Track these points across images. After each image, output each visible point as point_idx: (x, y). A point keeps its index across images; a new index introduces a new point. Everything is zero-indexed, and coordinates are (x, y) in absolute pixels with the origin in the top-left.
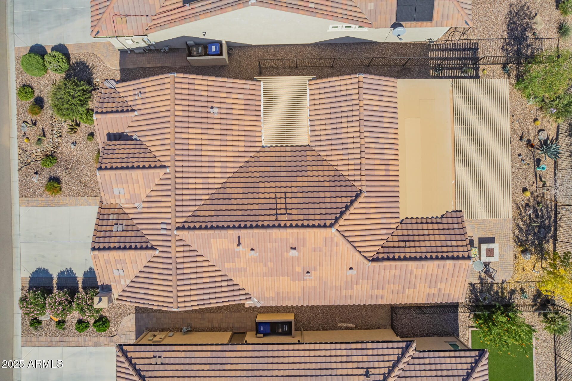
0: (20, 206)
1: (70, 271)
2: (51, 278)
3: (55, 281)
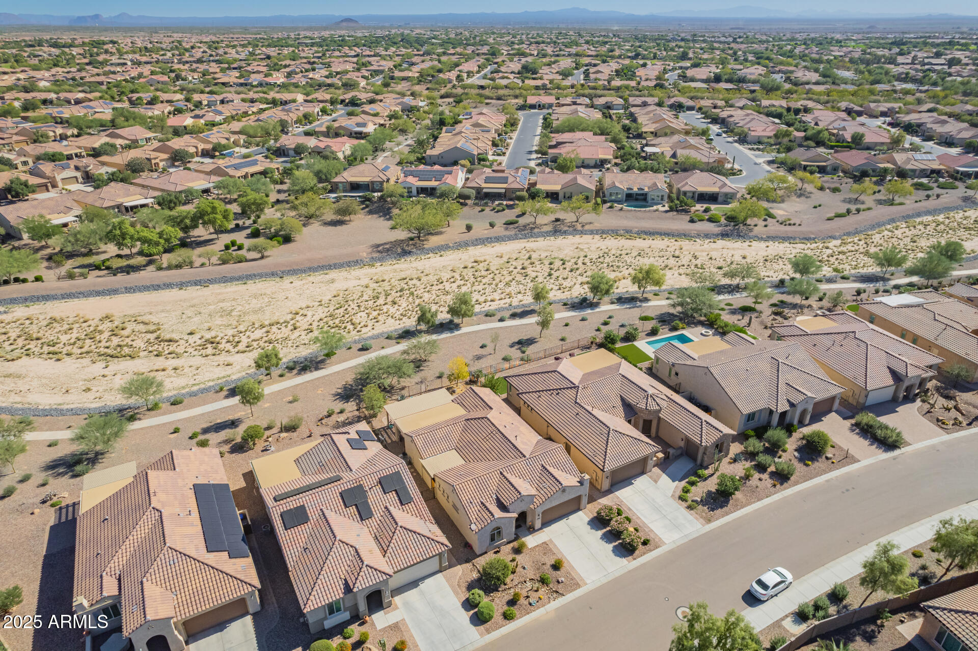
0: (586, 584)
1: (602, 538)
2: (615, 546)
3: (615, 544)
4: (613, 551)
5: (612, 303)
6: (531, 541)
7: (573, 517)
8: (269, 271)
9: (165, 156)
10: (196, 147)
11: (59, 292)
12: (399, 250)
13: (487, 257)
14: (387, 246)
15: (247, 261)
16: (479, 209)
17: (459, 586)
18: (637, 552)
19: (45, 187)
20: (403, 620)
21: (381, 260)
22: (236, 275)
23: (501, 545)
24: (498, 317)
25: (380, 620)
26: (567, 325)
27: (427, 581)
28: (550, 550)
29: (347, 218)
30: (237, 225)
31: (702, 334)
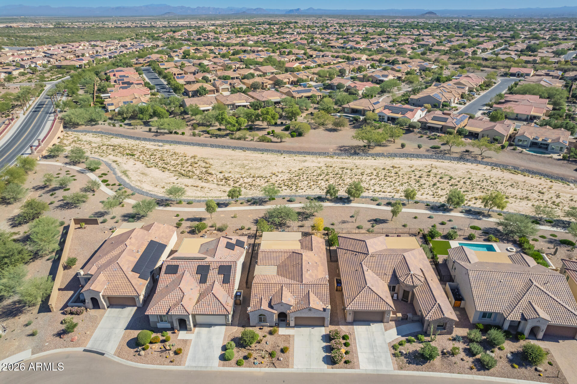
0: (293, 368)
1: (323, 348)
2: (327, 356)
3: (328, 354)
4: (324, 358)
5: (462, 212)
6: (282, 331)
7: (317, 329)
8: (277, 149)
9: (271, 82)
10: (289, 79)
11: (185, 141)
12: (353, 151)
13: (402, 166)
14: (347, 148)
15: (272, 142)
16: (420, 135)
17: (229, 337)
18: (337, 365)
19: (212, 92)
20: (191, 340)
21: (339, 155)
22: (261, 148)
23: (265, 326)
24: (377, 202)
25: (182, 335)
26: (415, 218)
27: (217, 328)
28: (289, 340)
29: (339, 128)
30: (282, 123)
31: (507, 249)
